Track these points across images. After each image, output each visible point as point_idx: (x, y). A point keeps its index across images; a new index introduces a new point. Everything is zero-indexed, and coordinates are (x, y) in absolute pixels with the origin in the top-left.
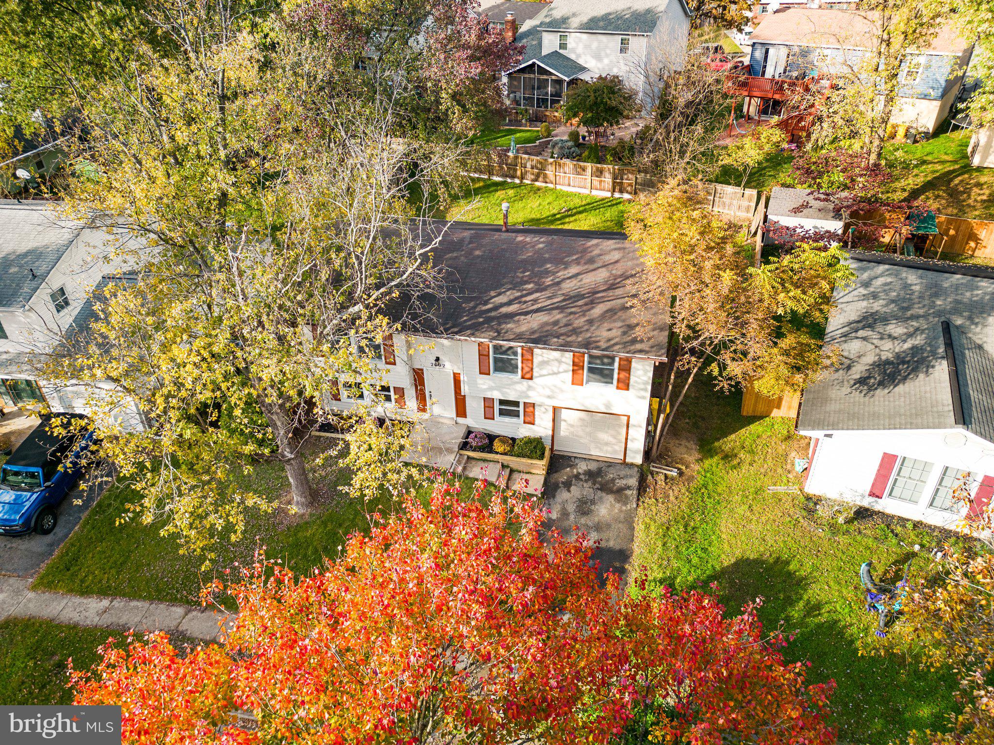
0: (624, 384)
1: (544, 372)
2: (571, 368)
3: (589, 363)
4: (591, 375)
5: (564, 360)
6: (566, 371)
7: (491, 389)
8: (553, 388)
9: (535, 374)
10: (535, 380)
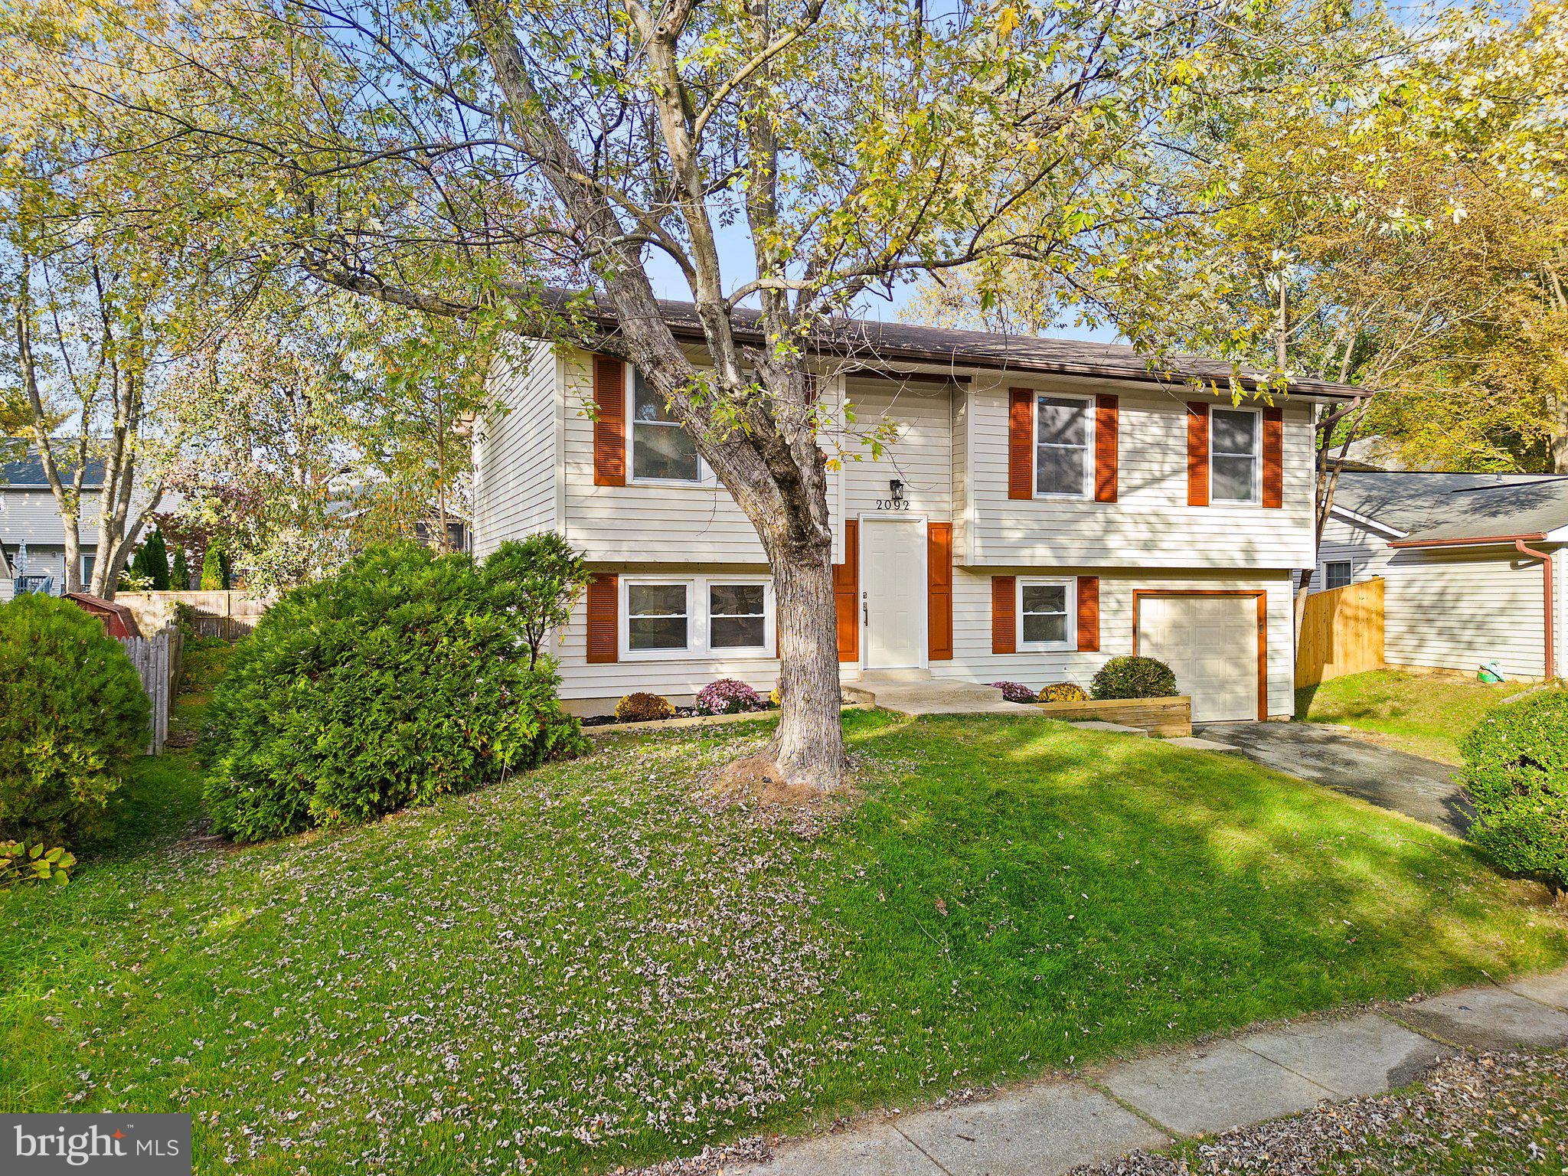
0: (1274, 495)
1: (1137, 478)
2: (1185, 462)
3: (1216, 448)
4: (1219, 478)
5: (1171, 441)
6: (1175, 472)
7: (1029, 540)
8: (1153, 519)
9: (1121, 487)
10: (1121, 501)
